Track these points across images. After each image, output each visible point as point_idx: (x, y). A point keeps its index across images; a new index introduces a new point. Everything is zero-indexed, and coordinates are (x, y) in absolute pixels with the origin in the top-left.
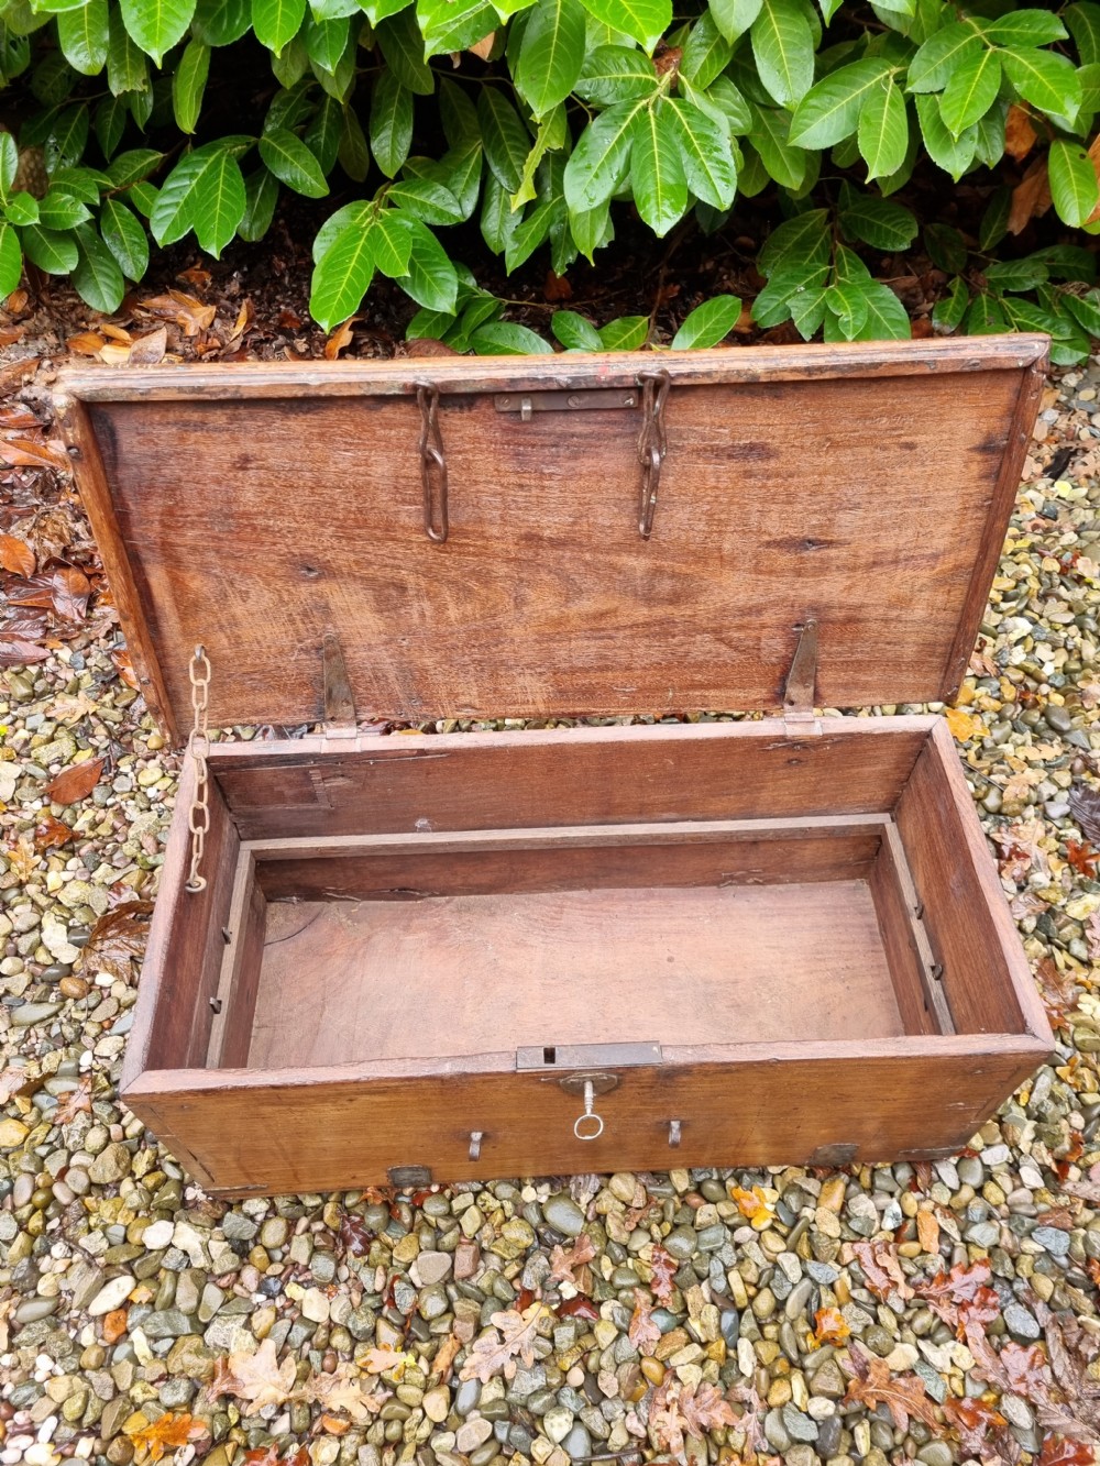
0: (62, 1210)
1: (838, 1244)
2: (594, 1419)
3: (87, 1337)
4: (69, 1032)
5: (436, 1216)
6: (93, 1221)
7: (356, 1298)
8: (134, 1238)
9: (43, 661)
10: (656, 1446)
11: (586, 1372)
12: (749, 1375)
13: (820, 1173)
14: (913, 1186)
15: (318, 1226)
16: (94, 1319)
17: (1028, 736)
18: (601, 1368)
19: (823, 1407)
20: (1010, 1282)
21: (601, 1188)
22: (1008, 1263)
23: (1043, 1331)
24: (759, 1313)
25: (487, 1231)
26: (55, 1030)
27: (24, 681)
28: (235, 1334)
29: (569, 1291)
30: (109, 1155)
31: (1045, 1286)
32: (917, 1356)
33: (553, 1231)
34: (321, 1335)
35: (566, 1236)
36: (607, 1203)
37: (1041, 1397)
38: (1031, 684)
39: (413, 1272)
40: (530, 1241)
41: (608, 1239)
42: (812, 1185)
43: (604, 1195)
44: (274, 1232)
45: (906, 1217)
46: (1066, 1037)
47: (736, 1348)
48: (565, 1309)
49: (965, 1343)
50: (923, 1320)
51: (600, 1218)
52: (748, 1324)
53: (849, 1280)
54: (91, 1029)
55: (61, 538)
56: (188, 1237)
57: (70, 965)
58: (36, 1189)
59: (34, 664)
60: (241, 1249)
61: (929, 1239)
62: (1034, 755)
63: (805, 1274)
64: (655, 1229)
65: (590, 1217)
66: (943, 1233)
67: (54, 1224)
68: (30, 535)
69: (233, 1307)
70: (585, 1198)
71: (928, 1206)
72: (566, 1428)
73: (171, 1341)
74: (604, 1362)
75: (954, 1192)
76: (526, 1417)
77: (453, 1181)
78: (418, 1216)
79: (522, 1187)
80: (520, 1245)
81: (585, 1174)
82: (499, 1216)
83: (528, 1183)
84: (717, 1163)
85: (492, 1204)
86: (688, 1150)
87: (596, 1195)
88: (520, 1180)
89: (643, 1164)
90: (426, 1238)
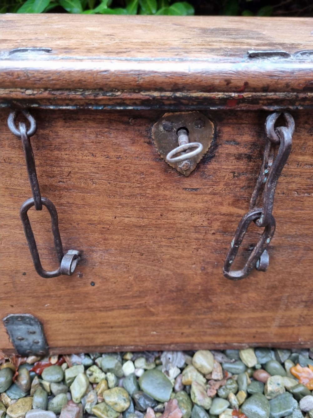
5: (51, 382)
21: (186, 365)
25: (92, 396)
35: (158, 402)
36: (191, 375)
40: (126, 405)
41: (193, 404)
43: (189, 369)
51: (186, 388)
64: (233, 397)
65: (177, 387)
70: (173, 372)
77: (68, 351)
78: (36, 381)
79: (124, 360)
80: (119, 408)
81: (174, 351)
82: (103, 385)
83: (129, 356)
84: (282, 336)
85: (99, 375)
86: (264, 308)
87: (182, 370)
88: (123, 354)
89: (223, 331)
90: (38, 399)
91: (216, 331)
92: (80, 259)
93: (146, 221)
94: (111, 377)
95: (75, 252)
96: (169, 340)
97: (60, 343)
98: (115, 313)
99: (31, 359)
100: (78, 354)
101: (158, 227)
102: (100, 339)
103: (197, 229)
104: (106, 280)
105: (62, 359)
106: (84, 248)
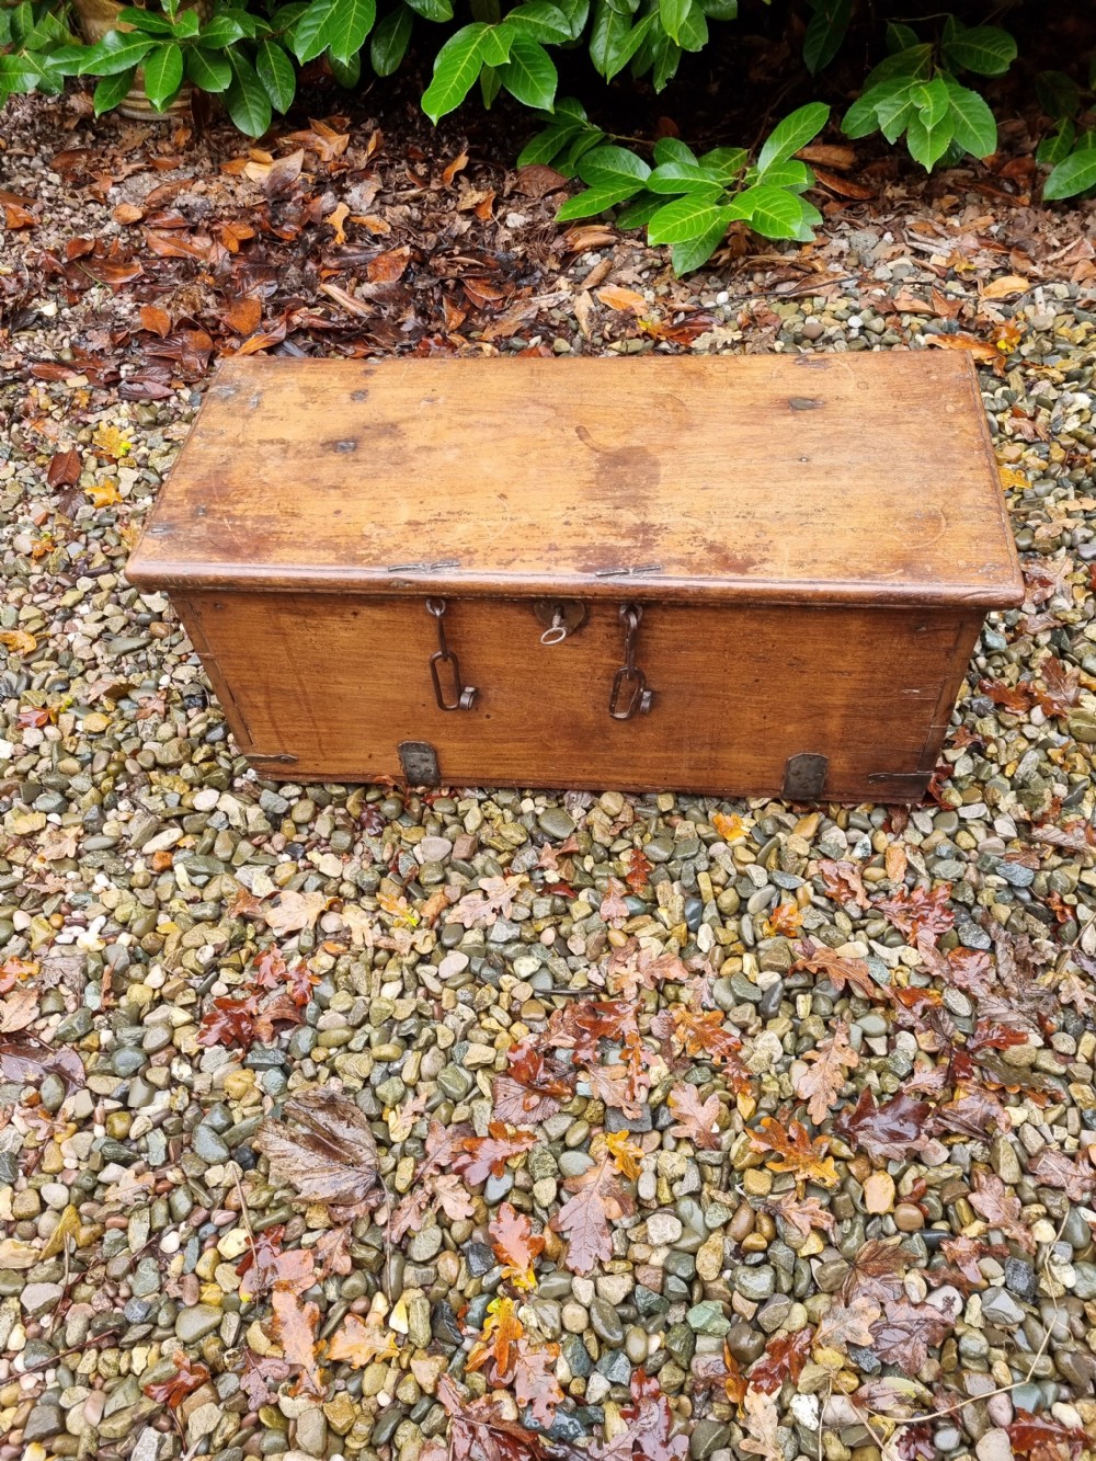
0: (130, 779)
1: (805, 861)
2: (559, 966)
3: (139, 866)
4: (153, 660)
5: (443, 813)
6: (154, 789)
7: (366, 864)
8: (187, 802)
9: (167, 398)
10: (611, 991)
11: (558, 935)
12: (705, 950)
13: (797, 809)
14: (887, 827)
15: (342, 811)
16: (145, 856)
17: (1071, 491)
18: (572, 933)
19: (770, 978)
20: (969, 908)
22: (970, 893)
23: (993, 944)
24: (722, 906)
25: (487, 829)
26: (142, 657)
27: (151, 413)
28: (256, 877)
29: (552, 877)
30: (174, 744)
31: (1003, 912)
32: (866, 951)
33: (545, 833)
34: (332, 885)
35: (557, 839)
37: (980, 991)
38: (1083, 449)
39: (416, 849)
40: (523, 839)
41: (593, 841)
42: (788, 819)
43: (595, 810)
44: (303, 811)
45: (875, 852)
46: (1062, 726)
47: (696, 932)
48: (547, 889)
49: (916, 947)
50: (877, 926)
51: (588, 829)
52: (710, 912)
53: (811, 890)
54: (171, 659)
55: (194, 306)
56: (229, 803)
57: (160, 614)
58: (110, 761)
59: (159, 400)
60: (275, 821)
61: (896, 870)
62: (1073, 505)
63: (770, 882)
64: (637, 838)
65: (579, 827)
66: (910, 868)
67: (122, 787)
68: (169, 306)
69: (261, 857)
70: (578, 812)
71: (900, 844)
72: (534, 968)
73: (206, 878)
74: (575, 928)
75: (926, 836)
76: (499, 962)
77: (461, 782)
78: (427, 811)
79: (523, 798)
80: (514, 841)
81: (579, 791)
82: (499, 820)
83: (528, 793)
84: (697, 780)
85: (494, 810)
86: (666, 749)
87: (588, 810)
88: (522, 790)
89: (628, 770)
90: (432, 828)
91: (620, 769)
92: (476, 695)
93: (535, 667)
94: (508, 814)
95: (471, 690)
96: (571, 778)
97: (454, 773)
98: (510, 745)
99: (420, 789)
100: (471, 788)
101: (546, 672)
102: (495, 772)
103: (583, 675)
104: (500, 714)
105: (455, 791)
106: (481, 686)
